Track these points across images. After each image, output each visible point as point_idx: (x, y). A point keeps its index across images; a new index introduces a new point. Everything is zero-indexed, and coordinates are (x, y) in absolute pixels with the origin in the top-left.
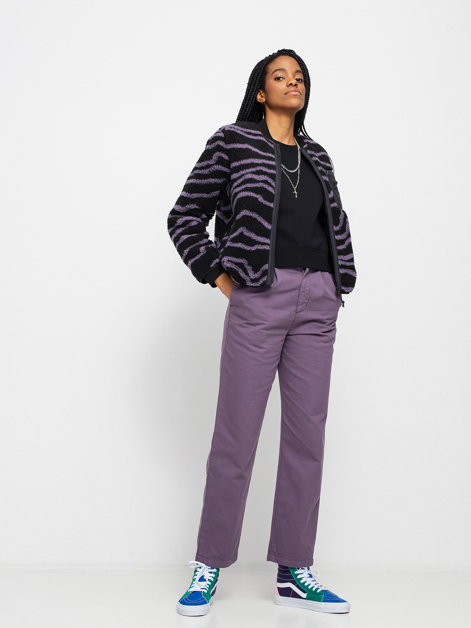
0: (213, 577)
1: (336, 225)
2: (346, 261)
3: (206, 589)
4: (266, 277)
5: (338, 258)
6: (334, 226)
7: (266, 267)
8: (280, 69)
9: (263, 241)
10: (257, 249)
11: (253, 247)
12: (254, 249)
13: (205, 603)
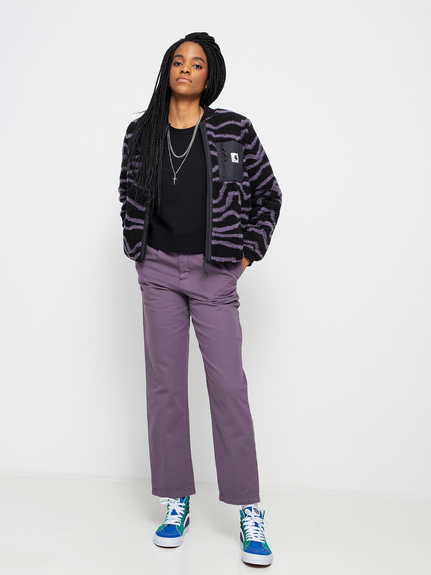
0: (183, 511)
1: (215, 198)
2: (219, 233)
3: (179, 522)
4: (140, 253)
5: (212, 230)
6: (213, 200)
7: (140, 244)
8: (179, 55)
9: (138, 222)
10: (133, 229)
11: (130, 227)
12: (130, 229)
13: (178, 535)
